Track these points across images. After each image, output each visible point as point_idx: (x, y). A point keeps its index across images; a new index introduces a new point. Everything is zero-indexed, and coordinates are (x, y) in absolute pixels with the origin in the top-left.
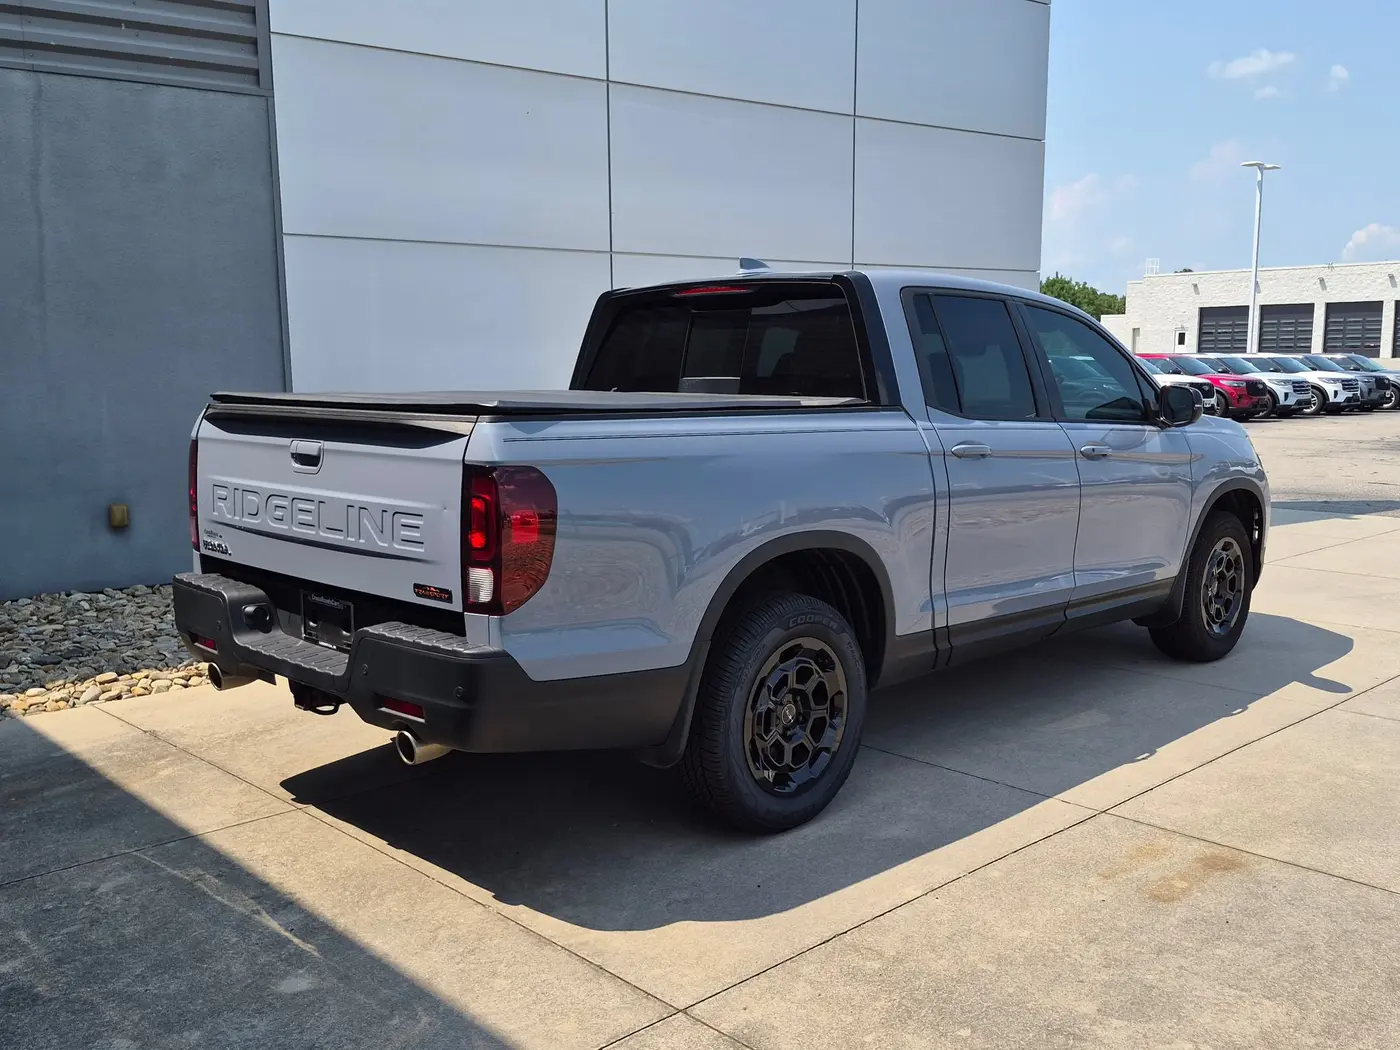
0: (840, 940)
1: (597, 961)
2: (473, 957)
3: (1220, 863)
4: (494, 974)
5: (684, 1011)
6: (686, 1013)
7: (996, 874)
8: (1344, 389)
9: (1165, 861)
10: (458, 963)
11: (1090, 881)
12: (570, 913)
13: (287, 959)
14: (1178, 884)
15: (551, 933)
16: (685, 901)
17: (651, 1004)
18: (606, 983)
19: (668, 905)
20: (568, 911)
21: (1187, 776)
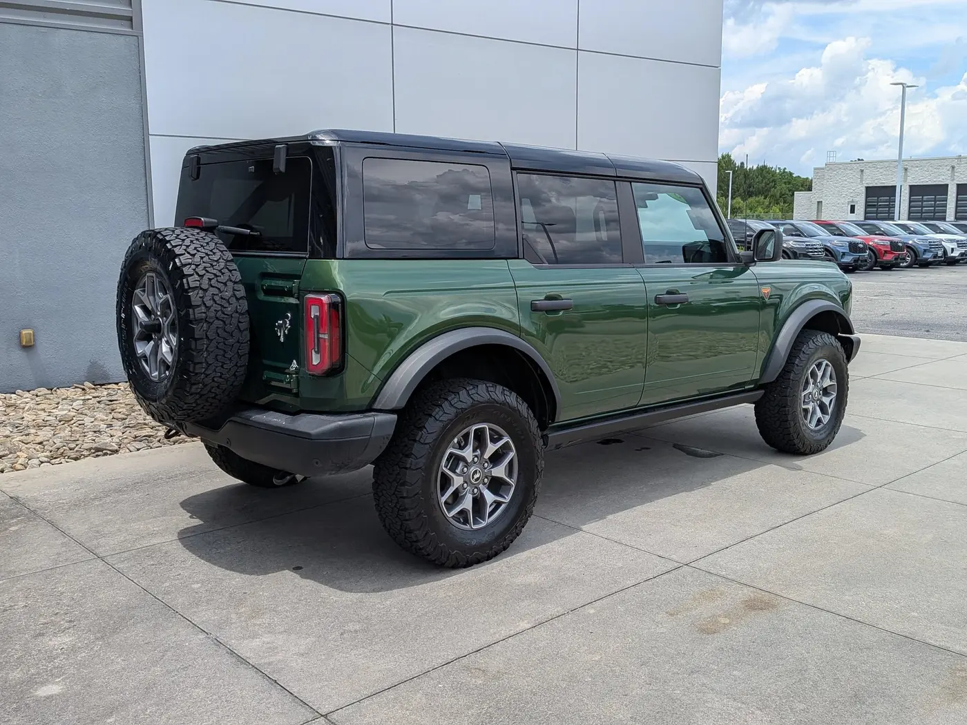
0: (459, 662)
1: (275, 677)
3: (759, 604)
4: (196, 686)
5: (325, 716)
6: (325, 718)
7: (592, 611)
8: (958, 247)
9: (719, 602)
10: (174, 676)
11: (659, 618)
12: (268, 640)
13: (51, 670)
14: (723, 620)
15: (248, 655)
16: (356, 631)
17: (303, 710)
18: (276, 694)
19: (342, 634)
20: (267, 638)
21: (757, 538)
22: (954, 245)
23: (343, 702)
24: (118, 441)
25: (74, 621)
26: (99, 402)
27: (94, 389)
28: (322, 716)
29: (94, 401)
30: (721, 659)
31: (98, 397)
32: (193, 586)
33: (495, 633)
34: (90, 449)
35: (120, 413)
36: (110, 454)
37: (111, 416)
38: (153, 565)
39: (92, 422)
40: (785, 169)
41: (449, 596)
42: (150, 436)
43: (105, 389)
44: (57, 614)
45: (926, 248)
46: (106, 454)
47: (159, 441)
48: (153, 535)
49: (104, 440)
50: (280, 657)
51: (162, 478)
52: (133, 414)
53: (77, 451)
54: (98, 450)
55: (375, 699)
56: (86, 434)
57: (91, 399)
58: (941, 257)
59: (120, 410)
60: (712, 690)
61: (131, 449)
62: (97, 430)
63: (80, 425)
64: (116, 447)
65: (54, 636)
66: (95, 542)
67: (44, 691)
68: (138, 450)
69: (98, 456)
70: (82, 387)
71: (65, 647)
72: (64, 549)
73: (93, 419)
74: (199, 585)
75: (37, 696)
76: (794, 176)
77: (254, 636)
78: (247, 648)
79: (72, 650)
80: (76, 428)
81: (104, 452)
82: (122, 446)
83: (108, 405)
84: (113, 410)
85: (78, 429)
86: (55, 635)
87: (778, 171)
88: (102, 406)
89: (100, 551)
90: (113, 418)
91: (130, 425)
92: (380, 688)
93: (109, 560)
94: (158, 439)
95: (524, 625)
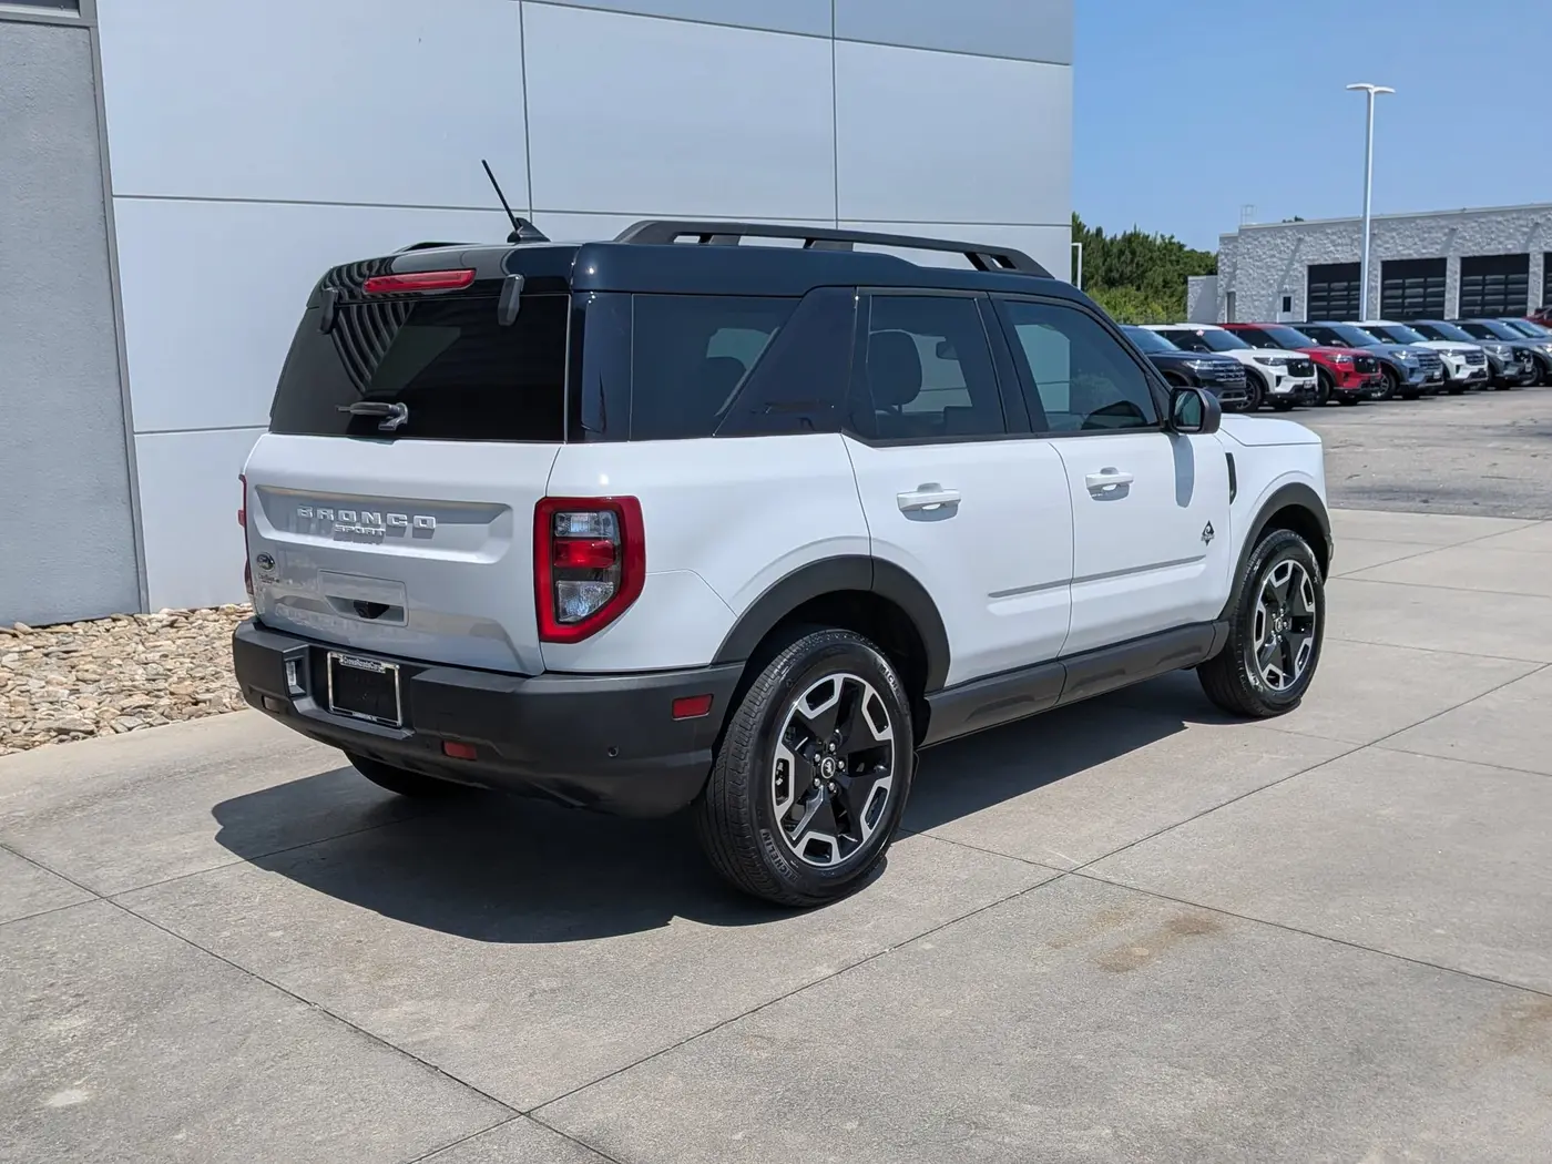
0: (727, 1028)
1: (434, 1061)
2: (286, 1062)
3: (1193, 926)
4: (310, 1081)
5: (528, 1114)
6: (529, 1117)
7: (928, 946)
9: (1129, 926)
10: (268, 1069)
11: (1037, 951)
12: (412, 1009)
13: (63, 1069)
14: (1138, 951)
15: (384, 1032)
16: (553, 991)
17: (490, 1108)
18: (441, 1086)
19: (531, 995)
20: (410, 1006)
21: (1177, 829)
22: (1461, 360)
23: (551, 1092)
24: (94, 717)
25: (83, 995)
26: (46, 655)
27: (31, 634)
28: (522, 1114)
29: (37, 654)
30: (1142, 1007)
31: (43, 647)
32: (271, 934)
33: (777, 984)
34: (49, 730)
35: (87, 671)
36: (84, 738)
37: (73, 676)
38: (197, 905)
39: (43, 687)
40: (1172, 237)
41: (696, 933)
42: (146, 707)
43: (52, 633)
44: (52, 985)
45: (1412, 366)
46: (74, 738)
47: (162, 714)
48: (188, 860)
49: (71, 716)
50: (436, 1032)
51: (181, 773)
52: (109, 672)
53: (26, 734)
54: (61, 731)
55: (603, 1086)
56: (37, 706)
57: (31, 651)
58: (1439, 380)
59: (86, 667)
60: (1133, 1052)
61: (119, 728)
62: (55, 699)
63: (22, 692)
64: (93, 727)
65: (55, 1019)
66: (90, 876)
67: (59, 1100)
68: (130, 729)
69: (62, 741)
70: (12, 631)
71: (79, 1034)
72: (38, 888)
73: (43, 683)
74: (280, 933)
75: (50, 1108)
76: (1186, 249)
77: (388, 1003)
78: (381, 1021)
79: (90, 1038)
80: (17, 698)
81: (72, 734)
82: (101, 725)
83: (64, 659)
84: (73, 667)
85: (21, 699)
86: (57, 1016)
87: (1159, 241)
88: (54, 660)
89: (102, 888)
90: (78, 680)
91: (110, 690)
92: (607, 1070)
93: (120, 900)
94: (161, 710)
95: (824, 970)
